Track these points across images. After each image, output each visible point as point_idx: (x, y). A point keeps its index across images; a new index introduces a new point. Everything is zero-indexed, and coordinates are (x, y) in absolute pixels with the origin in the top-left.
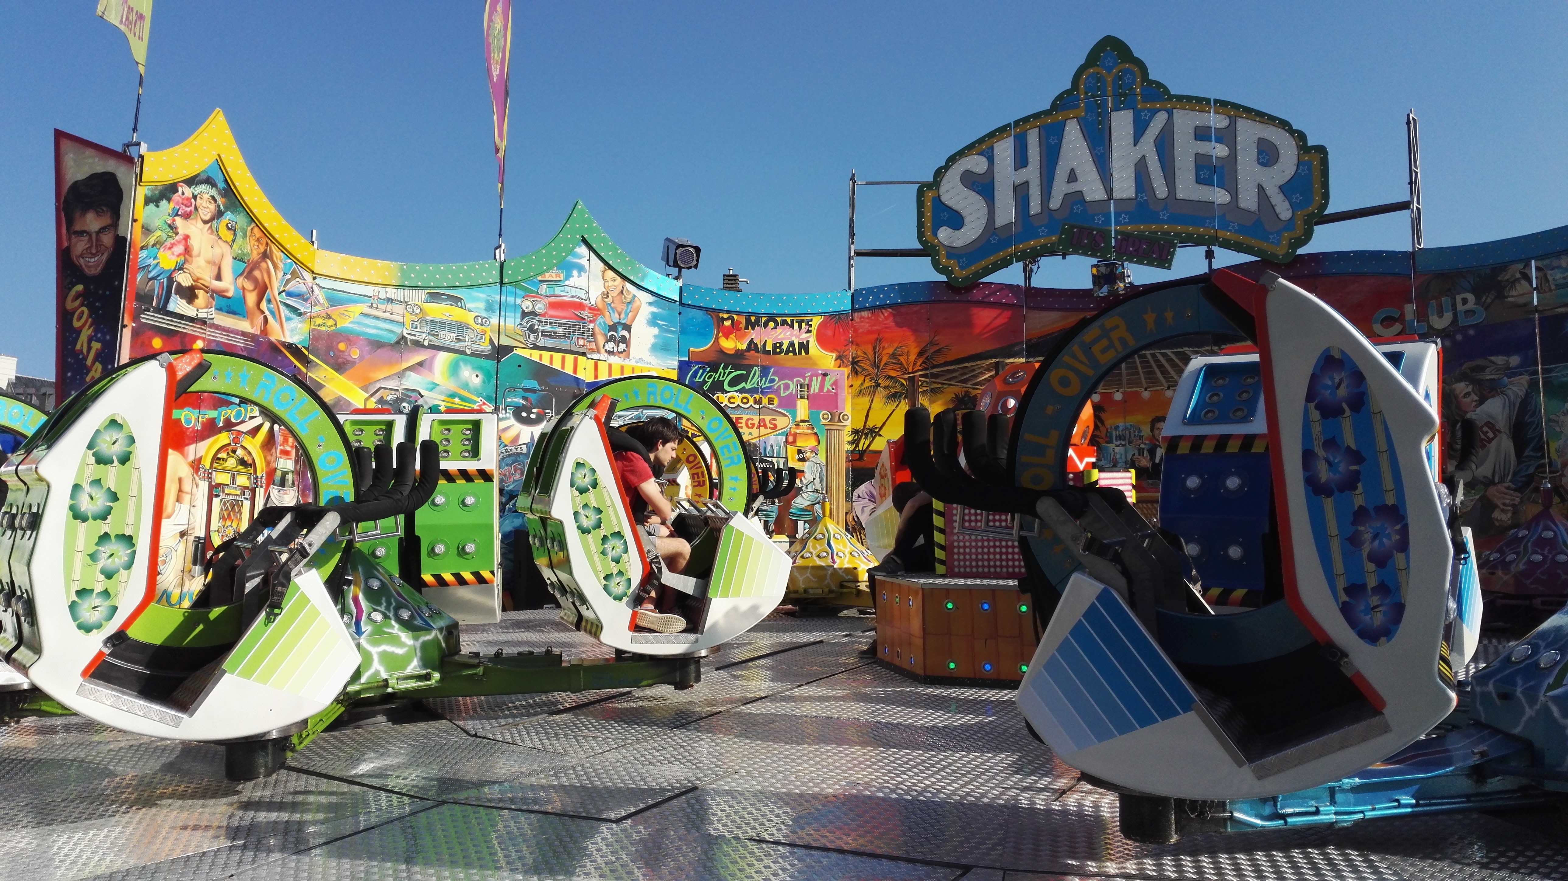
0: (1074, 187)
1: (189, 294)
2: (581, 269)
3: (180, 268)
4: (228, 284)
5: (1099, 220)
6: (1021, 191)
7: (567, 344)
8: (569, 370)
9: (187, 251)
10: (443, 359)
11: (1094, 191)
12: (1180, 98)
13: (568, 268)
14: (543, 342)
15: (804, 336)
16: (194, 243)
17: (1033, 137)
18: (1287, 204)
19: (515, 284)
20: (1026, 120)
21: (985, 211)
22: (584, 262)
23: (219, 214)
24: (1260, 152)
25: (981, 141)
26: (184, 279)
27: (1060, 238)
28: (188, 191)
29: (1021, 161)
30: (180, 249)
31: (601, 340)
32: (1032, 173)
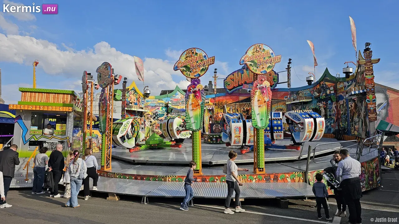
1: (131, 103)
2: (178, 94)
3: (130, 100)
4: (135, 102)
7: (176, 104)
8: (177, 108)
9: (131, 98)
10: (161, 107)
13: (176, 94)
14: (173, 104)
15: (208, 101)
16: (132, 97)
19: (169, 97)
22: (178, 93)
23: (134, 93)
26: (131, 102)
28: (131, 91)
30: (130, 98)
31: (181, 103)
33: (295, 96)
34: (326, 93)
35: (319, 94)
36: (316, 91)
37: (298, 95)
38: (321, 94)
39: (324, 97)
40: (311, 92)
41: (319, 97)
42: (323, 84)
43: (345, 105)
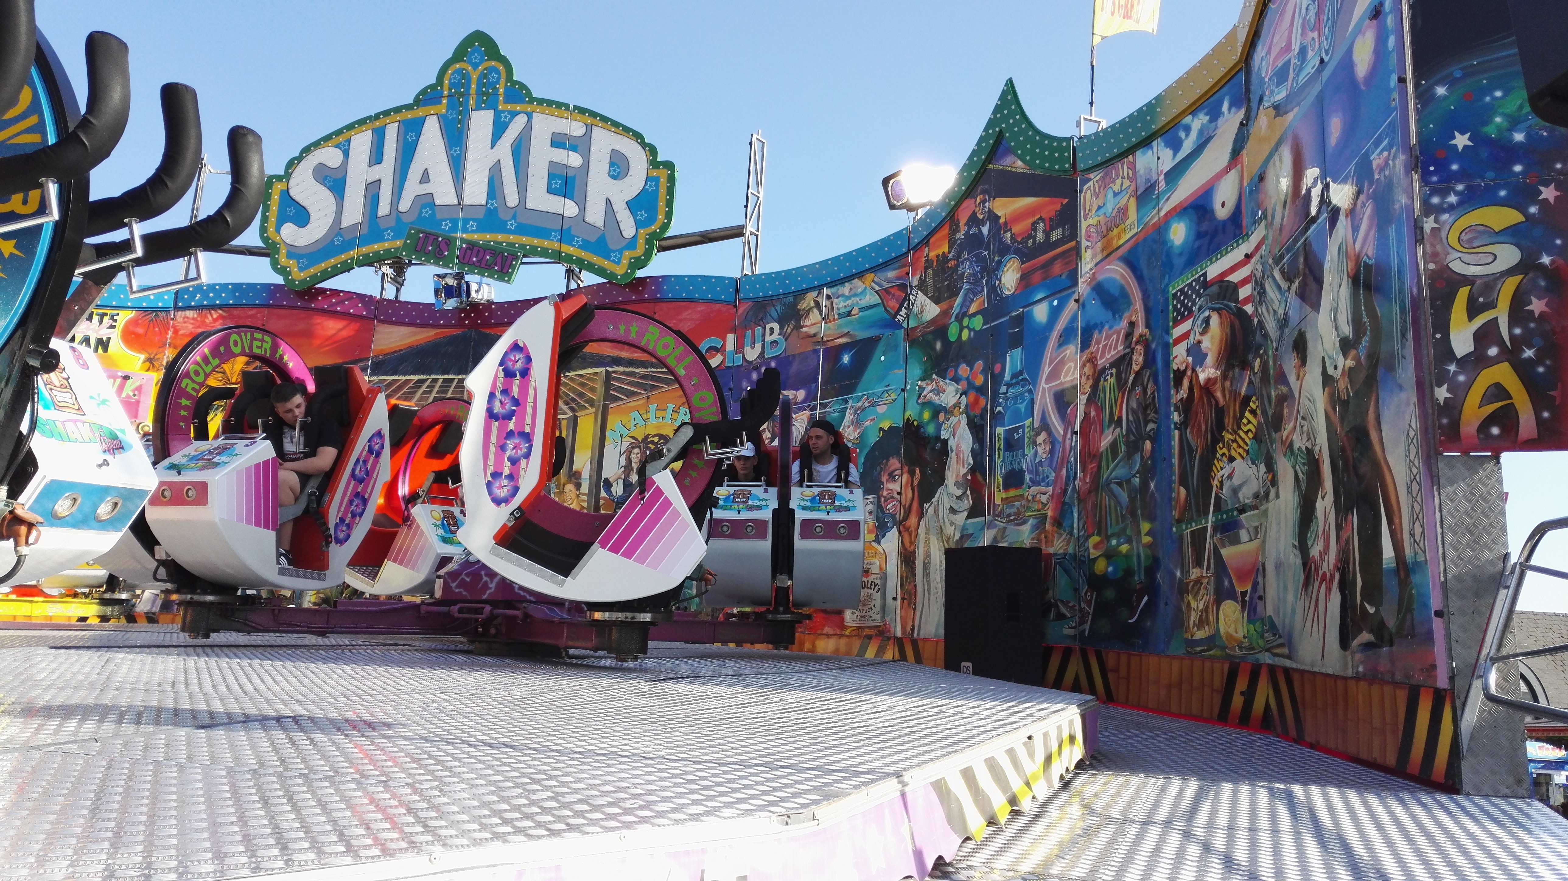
0: (426, 189)
5: (446, 226)
6: (372, 190)
11: (445, 195)
12: (541, 101)
15: (104, 333)
17: (392, 132)
18: (631, 221)
20: (386, 113)
21: (333, 208)
24: (612, 164)
25: (339, 132)
27: (405, 242)
29: (377, 157)
32: (385, 171)
33: (776, 336)
34: (994, 290)
35: (945, 305)
36: (922, 286)
37: (798, 327)
38: (959, 300)
39: (978, 323)
40: (884, 293)
41: (939, 328)
42: (973, 220)
43: (1138, 359)
